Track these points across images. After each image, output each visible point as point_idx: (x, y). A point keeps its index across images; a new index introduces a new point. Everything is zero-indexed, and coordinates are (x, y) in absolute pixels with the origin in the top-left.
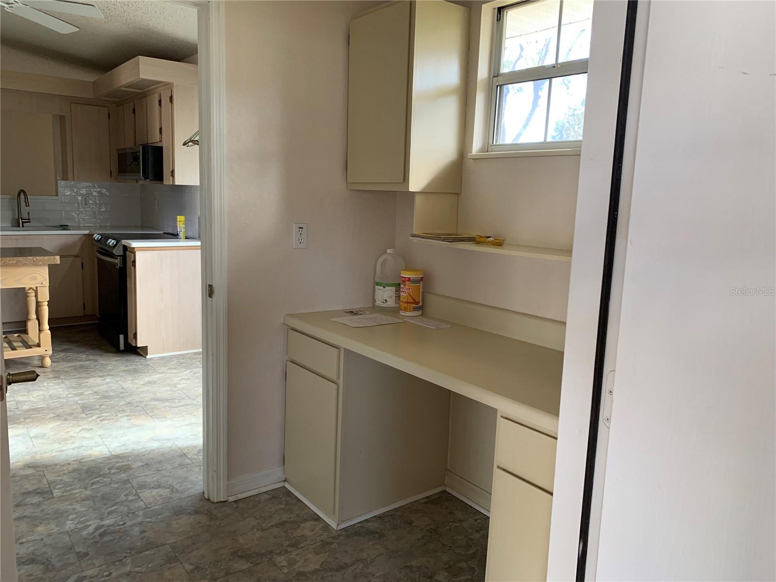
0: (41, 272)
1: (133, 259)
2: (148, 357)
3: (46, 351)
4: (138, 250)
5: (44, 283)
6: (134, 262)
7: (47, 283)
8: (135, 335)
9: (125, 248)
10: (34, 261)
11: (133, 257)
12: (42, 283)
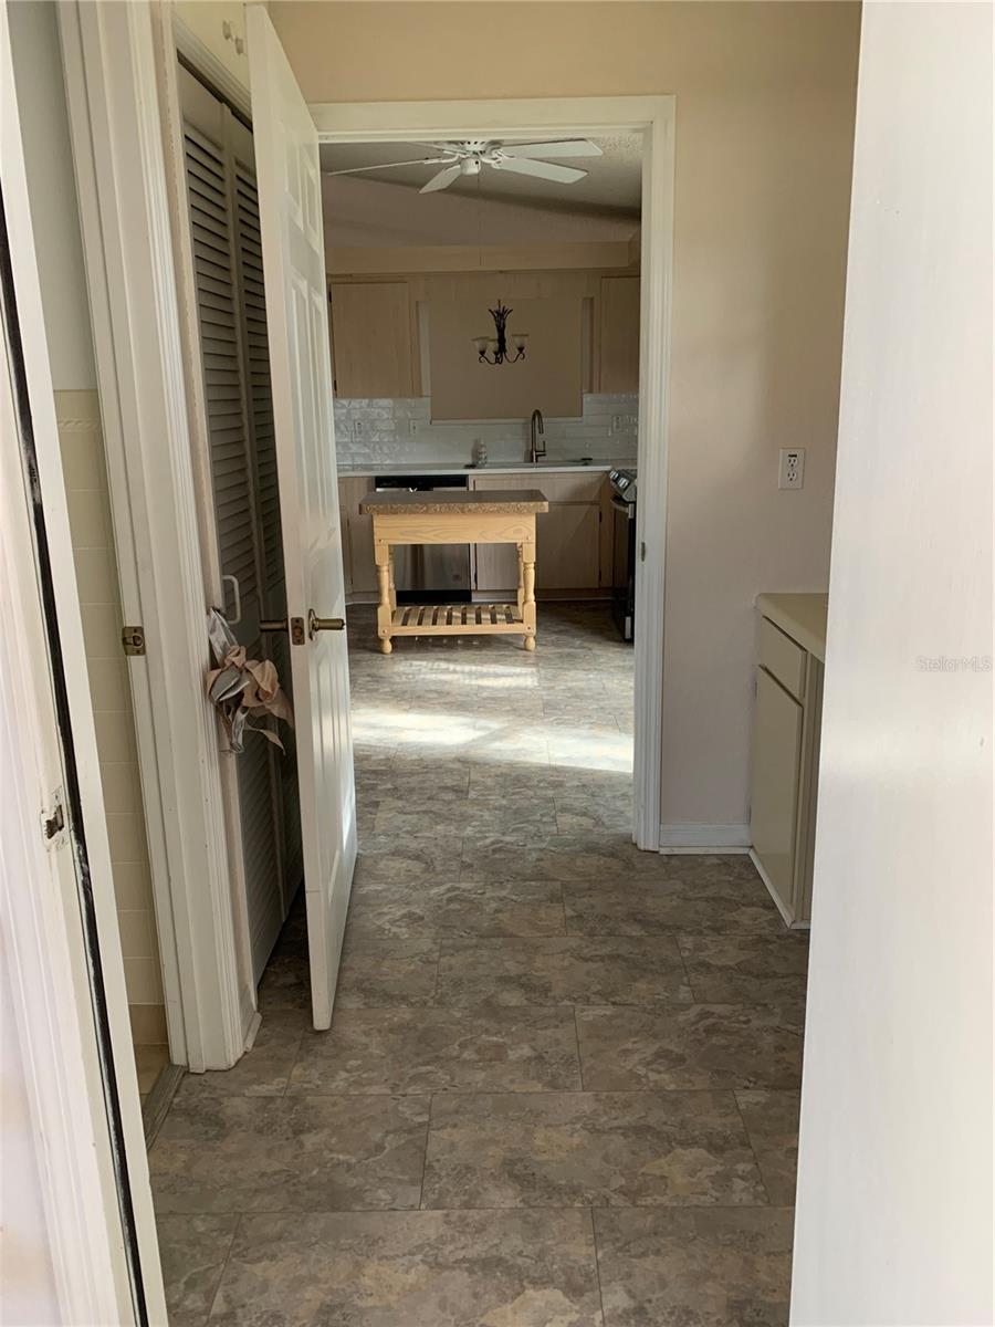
0: (527, 523)
3: (529, 628)
7: (533, 538)
10: (518, 509)
12: (527, 538)
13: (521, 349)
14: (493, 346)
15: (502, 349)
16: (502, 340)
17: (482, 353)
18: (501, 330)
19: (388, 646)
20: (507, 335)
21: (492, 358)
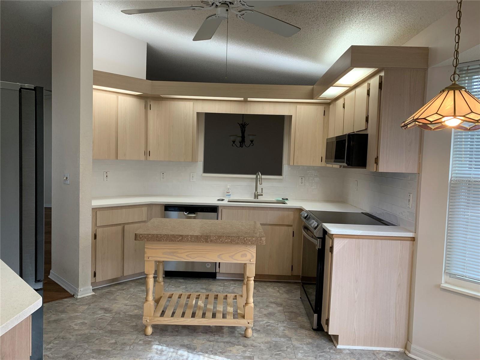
0: (250, 250)
1: (331, 246)
2: (339, 347)
3: (248, 323)
4: (337, 237)
5: (251, 260)
6: (332, 248)
7: (254, 261)
8: (327, 321)
9: (325, 232)
10: (245, 241)
11: (331, 243)
12: (250, 261)
13: (252, 141)
14: (239, 139)
15: (243, 141)
16: (243, 137)
17: (234, 142)
18: (243, 132)
19: (150, 330)
20: (246, 135)
21: (239, 145)
